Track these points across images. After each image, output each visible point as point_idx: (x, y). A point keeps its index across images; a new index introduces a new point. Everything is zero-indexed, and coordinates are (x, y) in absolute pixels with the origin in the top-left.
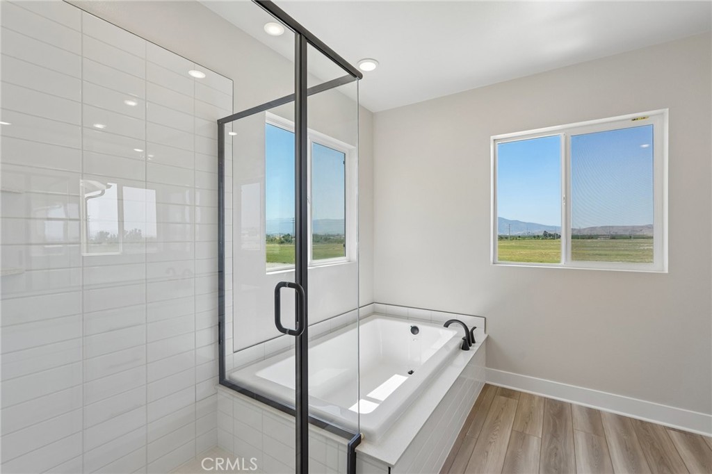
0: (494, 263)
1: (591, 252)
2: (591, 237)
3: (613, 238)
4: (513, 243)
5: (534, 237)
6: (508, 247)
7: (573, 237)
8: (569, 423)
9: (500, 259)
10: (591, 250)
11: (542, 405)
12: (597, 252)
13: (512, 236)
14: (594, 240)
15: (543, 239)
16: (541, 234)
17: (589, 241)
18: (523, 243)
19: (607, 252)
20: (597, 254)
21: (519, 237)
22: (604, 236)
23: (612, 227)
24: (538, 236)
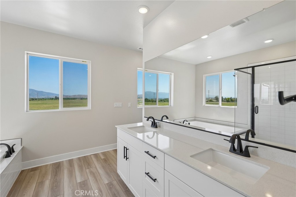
0: (27, 111)
1: (75, 104)
2: (74, 99)
3: (81, 99)
4: (40, 102)
5: (51, 99)
6: (37, 104)
7: (64, 99)
8: (62, 168)
9: (30, 110)
10: (74, 104)
11: (51, 167)
12: (76, 104)
13: (39, 99)
14: (75, 100)
15: (55, 100)
16: (54, 97)
17: (73, 100)
18: (45, 102)
19: (79, 104)
20: (76, 105)
21: (43, 99)
22: (78, 98)
23: (81, 95)
24: (53, 99)
